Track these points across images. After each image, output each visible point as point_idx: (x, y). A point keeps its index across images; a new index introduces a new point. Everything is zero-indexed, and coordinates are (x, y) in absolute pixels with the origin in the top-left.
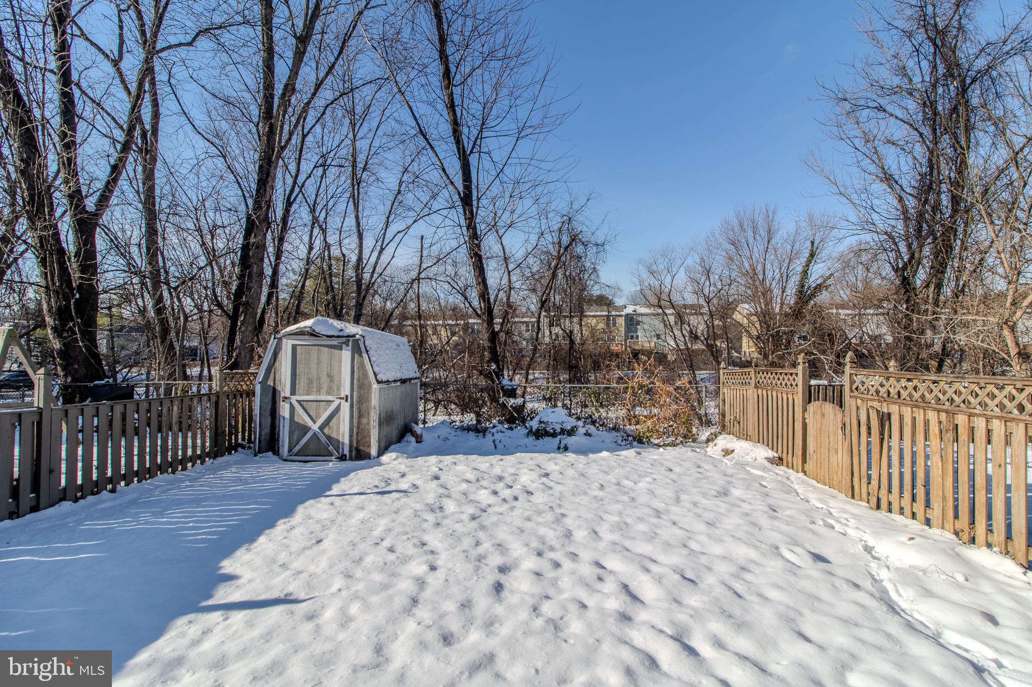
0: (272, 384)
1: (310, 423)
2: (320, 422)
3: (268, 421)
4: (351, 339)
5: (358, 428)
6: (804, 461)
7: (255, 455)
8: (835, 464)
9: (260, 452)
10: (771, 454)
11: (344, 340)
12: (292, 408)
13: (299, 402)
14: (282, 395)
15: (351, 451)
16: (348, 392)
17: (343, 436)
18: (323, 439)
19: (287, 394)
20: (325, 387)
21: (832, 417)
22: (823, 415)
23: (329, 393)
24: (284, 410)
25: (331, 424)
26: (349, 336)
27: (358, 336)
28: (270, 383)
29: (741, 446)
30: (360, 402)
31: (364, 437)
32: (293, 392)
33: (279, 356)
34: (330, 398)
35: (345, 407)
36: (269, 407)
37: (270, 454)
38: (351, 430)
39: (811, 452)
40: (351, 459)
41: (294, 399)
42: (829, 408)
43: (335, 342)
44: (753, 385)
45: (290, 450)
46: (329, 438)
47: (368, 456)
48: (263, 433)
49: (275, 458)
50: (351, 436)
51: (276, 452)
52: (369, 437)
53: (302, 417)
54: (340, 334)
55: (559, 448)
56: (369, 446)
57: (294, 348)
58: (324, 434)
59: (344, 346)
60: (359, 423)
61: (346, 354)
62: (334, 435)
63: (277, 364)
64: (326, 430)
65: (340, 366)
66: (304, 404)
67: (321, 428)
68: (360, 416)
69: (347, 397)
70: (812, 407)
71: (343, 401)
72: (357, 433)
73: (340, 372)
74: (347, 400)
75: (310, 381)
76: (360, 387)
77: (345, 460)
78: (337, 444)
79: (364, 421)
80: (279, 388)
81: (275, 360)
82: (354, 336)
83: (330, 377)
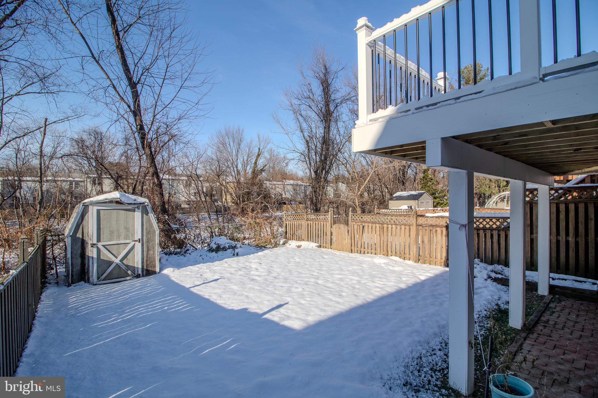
0: (81, 237)
1: (113, 258)
2: (120, 257)
3: (79, 261)
4: (141, 205)
5: (147, 257)
6: (331, 245)
7: (69, 285)
8: (345, 244)
9: (72, 283)
10: (317, 244)
11: (136, 206)
12: (99, 251)
13: (104, 246)
14: (90, 242)
15: (142, 271)
16: (140, 237)
17: (138, 263)
18: (123, 267)
19: (95, 241)
20: (123, 235)
21: (343, 229)
22: (340, 228)
23: (126, 238)
24: (92, 252)
25: (128, 257)
26: (141, 204)
27: (146, 204)
28: (79, 235)
29: (304, 244)
30: (148, 242)
31: (151, 262)
32: (99, 240)
33: (86, 217)
34: (127, 241)
35: (138, 246)
36: (79, 252)
37: (83, 283)
38: (143, 259)
39: (334, 241)
40: (143, 276)
41: (100, 245)
42: (342, 226)
43: (130, 207)
44: (305, 219)
45: (98, 278)
46: (127, 266)
47: (154, 273)
48: (74, 270)
49: (87, 284)
50: (143, 262)
51: (88, 281)
52: (155, 261)
53: (106, 255)
54: (135, 202)
55: (234, 255)
56: (155, 267)
57: (98, 211)
58: (123, 263)
59: (136, 209)
60: (148, 254)
61: (138, 215)
62: (131, 264)
63: (84, 223)
64: (125, 262)
65: (134, 222)
66: (108, 247)
67: (121, 261)
68: (148, 250)
69: (139, 239)
70: (334, 226)
71: (137, 243)
72: (147, 260)
73: (133, 225)
74: (139, 242)
75: (112, 232)
76: (148, 233)
77: (140, 277)
78: (133, 269)
79: (151, 252)
80: (86, 238)
81: (82, 220)
82: (144, 203)
83: (127, 229)
